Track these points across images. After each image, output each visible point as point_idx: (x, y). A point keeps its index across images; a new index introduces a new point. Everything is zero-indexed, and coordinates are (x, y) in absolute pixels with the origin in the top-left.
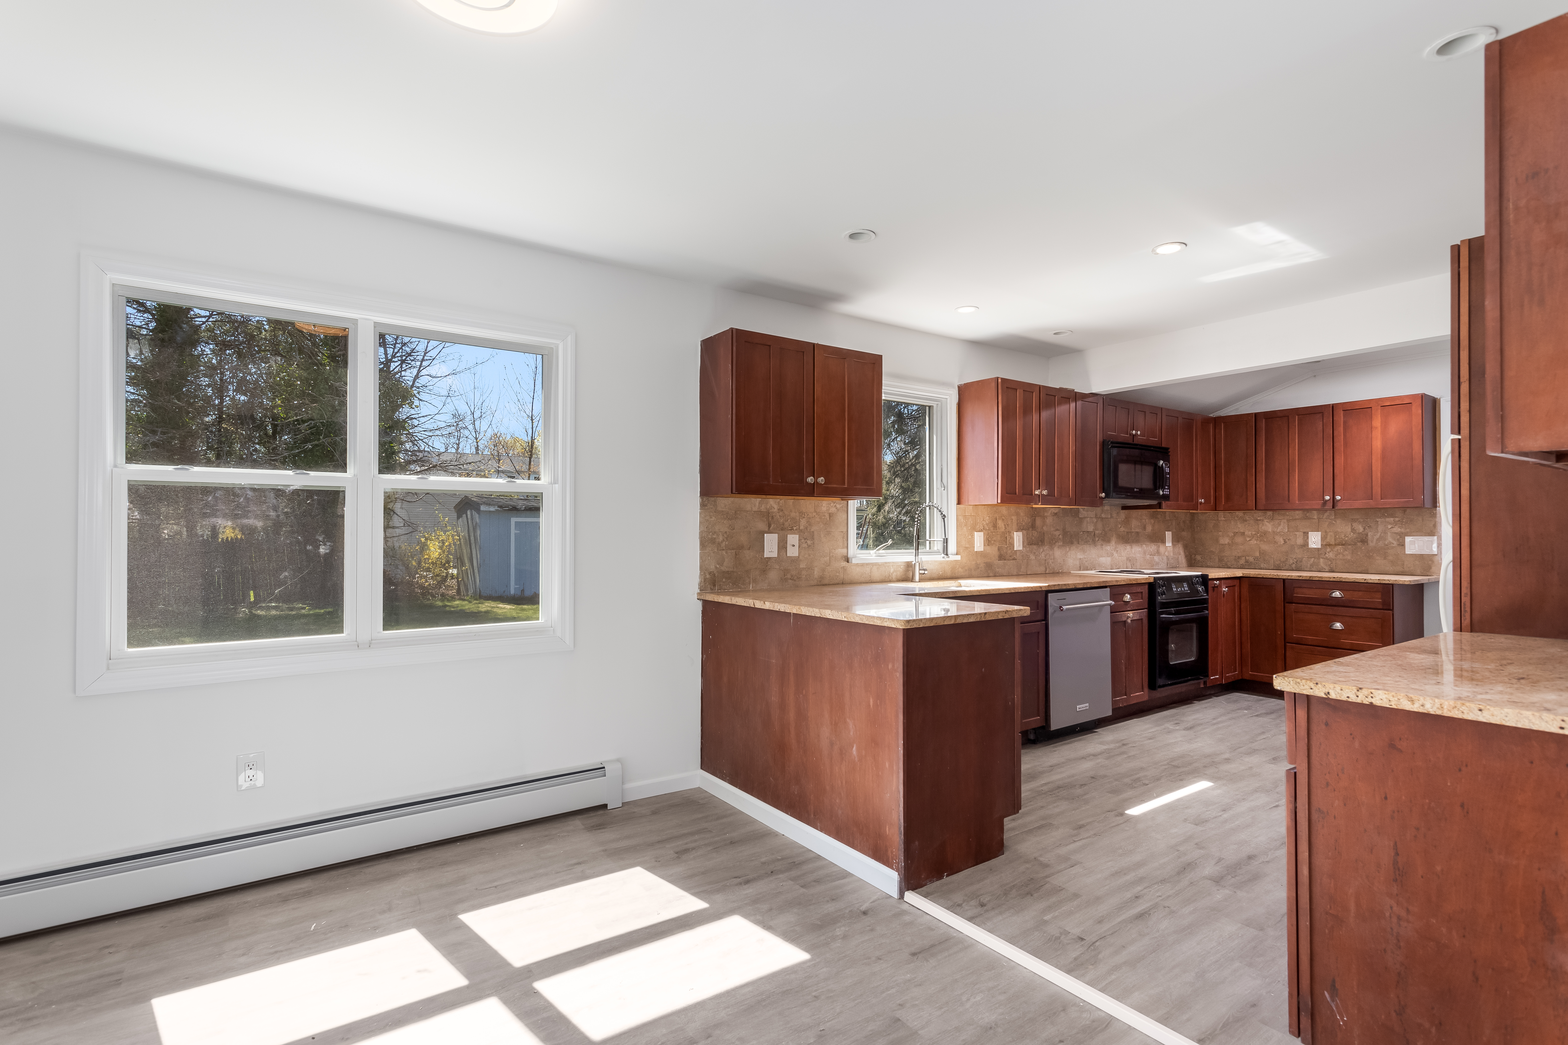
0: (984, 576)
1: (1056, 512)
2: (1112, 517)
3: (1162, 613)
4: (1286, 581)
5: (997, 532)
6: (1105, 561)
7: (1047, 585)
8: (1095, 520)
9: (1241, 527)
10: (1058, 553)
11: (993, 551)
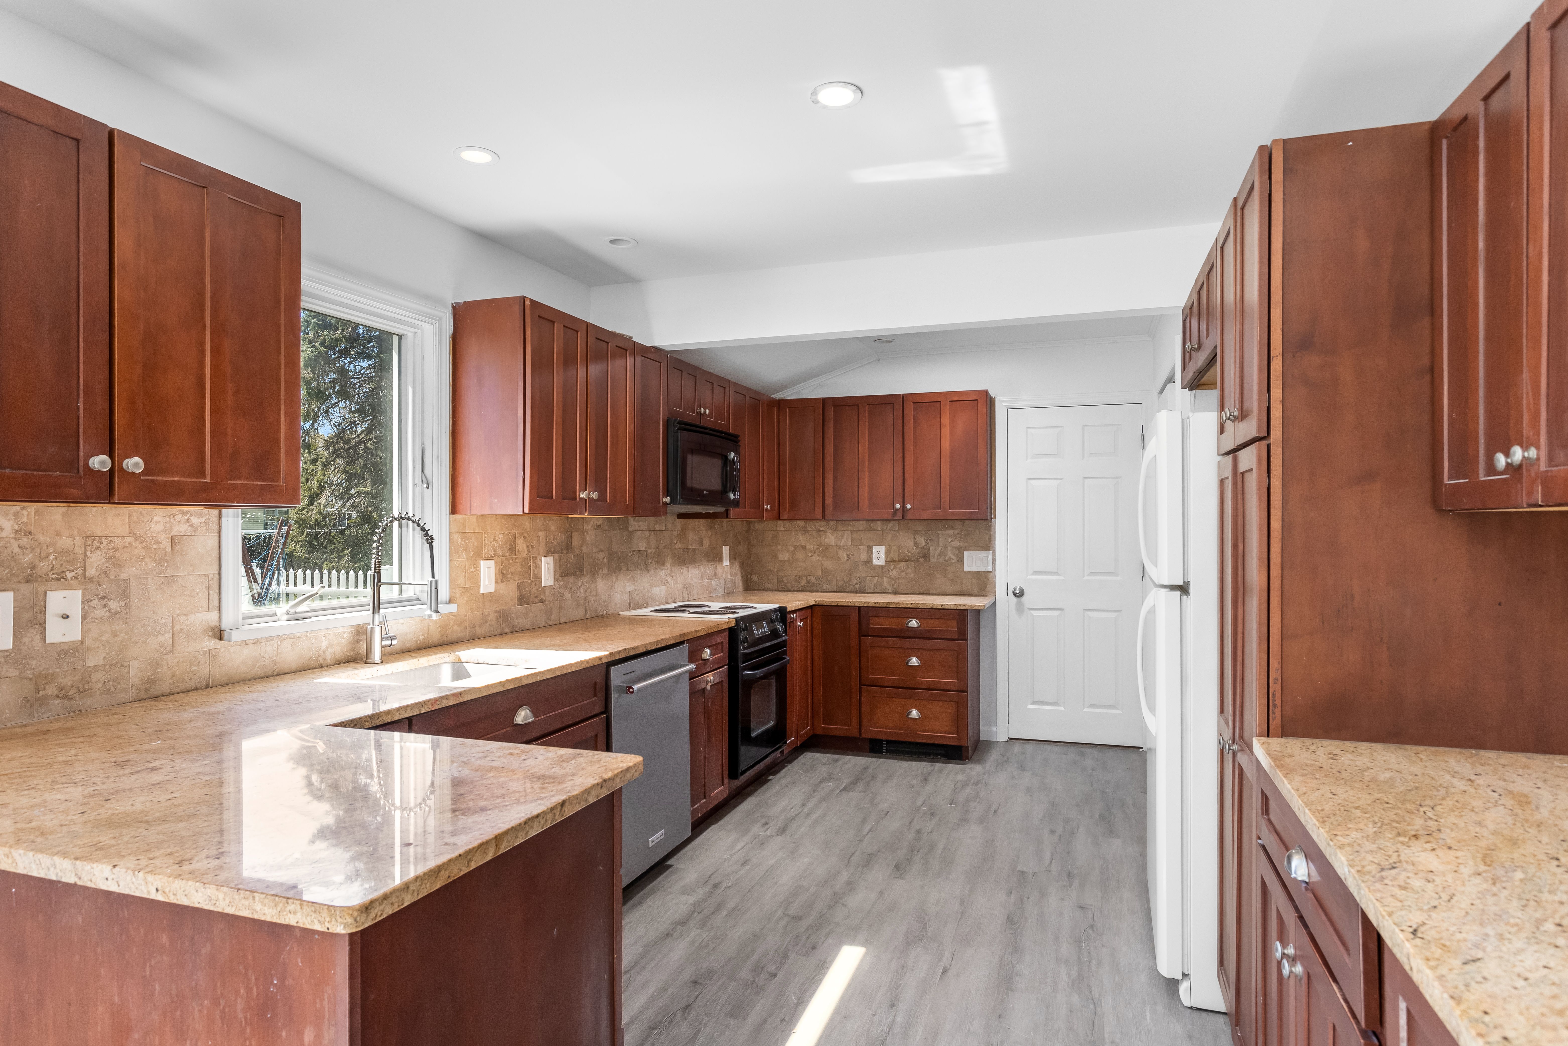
0: (496, 633)
1: (599, 523)
2: (666, 529)
3: (745, 669)
4: (862, 609)
5: (516, 559)
6: (659, 591)
7: (607, 653)
8: (647, 534)
9: (802, 540)
10: (601, 585)
11: (510, 590)
